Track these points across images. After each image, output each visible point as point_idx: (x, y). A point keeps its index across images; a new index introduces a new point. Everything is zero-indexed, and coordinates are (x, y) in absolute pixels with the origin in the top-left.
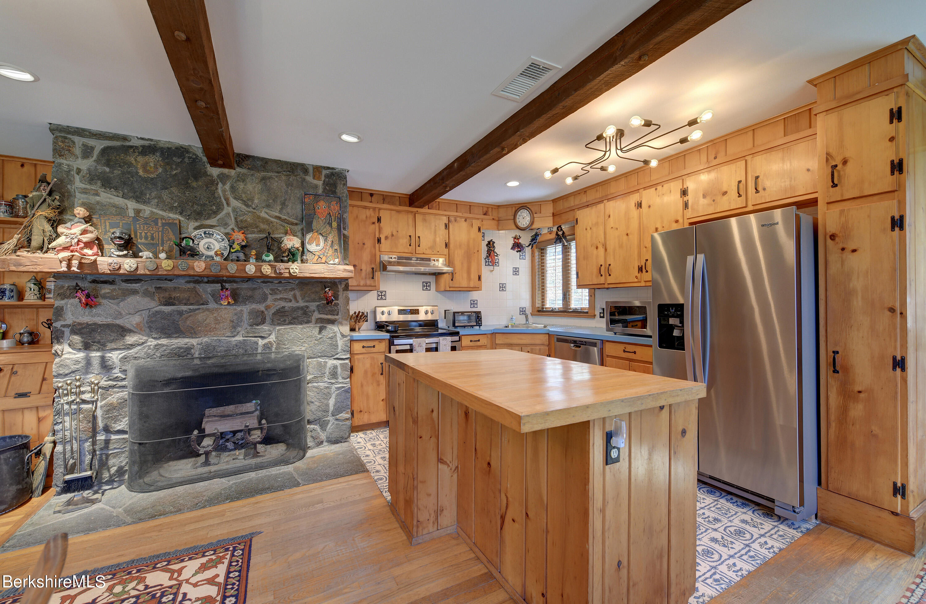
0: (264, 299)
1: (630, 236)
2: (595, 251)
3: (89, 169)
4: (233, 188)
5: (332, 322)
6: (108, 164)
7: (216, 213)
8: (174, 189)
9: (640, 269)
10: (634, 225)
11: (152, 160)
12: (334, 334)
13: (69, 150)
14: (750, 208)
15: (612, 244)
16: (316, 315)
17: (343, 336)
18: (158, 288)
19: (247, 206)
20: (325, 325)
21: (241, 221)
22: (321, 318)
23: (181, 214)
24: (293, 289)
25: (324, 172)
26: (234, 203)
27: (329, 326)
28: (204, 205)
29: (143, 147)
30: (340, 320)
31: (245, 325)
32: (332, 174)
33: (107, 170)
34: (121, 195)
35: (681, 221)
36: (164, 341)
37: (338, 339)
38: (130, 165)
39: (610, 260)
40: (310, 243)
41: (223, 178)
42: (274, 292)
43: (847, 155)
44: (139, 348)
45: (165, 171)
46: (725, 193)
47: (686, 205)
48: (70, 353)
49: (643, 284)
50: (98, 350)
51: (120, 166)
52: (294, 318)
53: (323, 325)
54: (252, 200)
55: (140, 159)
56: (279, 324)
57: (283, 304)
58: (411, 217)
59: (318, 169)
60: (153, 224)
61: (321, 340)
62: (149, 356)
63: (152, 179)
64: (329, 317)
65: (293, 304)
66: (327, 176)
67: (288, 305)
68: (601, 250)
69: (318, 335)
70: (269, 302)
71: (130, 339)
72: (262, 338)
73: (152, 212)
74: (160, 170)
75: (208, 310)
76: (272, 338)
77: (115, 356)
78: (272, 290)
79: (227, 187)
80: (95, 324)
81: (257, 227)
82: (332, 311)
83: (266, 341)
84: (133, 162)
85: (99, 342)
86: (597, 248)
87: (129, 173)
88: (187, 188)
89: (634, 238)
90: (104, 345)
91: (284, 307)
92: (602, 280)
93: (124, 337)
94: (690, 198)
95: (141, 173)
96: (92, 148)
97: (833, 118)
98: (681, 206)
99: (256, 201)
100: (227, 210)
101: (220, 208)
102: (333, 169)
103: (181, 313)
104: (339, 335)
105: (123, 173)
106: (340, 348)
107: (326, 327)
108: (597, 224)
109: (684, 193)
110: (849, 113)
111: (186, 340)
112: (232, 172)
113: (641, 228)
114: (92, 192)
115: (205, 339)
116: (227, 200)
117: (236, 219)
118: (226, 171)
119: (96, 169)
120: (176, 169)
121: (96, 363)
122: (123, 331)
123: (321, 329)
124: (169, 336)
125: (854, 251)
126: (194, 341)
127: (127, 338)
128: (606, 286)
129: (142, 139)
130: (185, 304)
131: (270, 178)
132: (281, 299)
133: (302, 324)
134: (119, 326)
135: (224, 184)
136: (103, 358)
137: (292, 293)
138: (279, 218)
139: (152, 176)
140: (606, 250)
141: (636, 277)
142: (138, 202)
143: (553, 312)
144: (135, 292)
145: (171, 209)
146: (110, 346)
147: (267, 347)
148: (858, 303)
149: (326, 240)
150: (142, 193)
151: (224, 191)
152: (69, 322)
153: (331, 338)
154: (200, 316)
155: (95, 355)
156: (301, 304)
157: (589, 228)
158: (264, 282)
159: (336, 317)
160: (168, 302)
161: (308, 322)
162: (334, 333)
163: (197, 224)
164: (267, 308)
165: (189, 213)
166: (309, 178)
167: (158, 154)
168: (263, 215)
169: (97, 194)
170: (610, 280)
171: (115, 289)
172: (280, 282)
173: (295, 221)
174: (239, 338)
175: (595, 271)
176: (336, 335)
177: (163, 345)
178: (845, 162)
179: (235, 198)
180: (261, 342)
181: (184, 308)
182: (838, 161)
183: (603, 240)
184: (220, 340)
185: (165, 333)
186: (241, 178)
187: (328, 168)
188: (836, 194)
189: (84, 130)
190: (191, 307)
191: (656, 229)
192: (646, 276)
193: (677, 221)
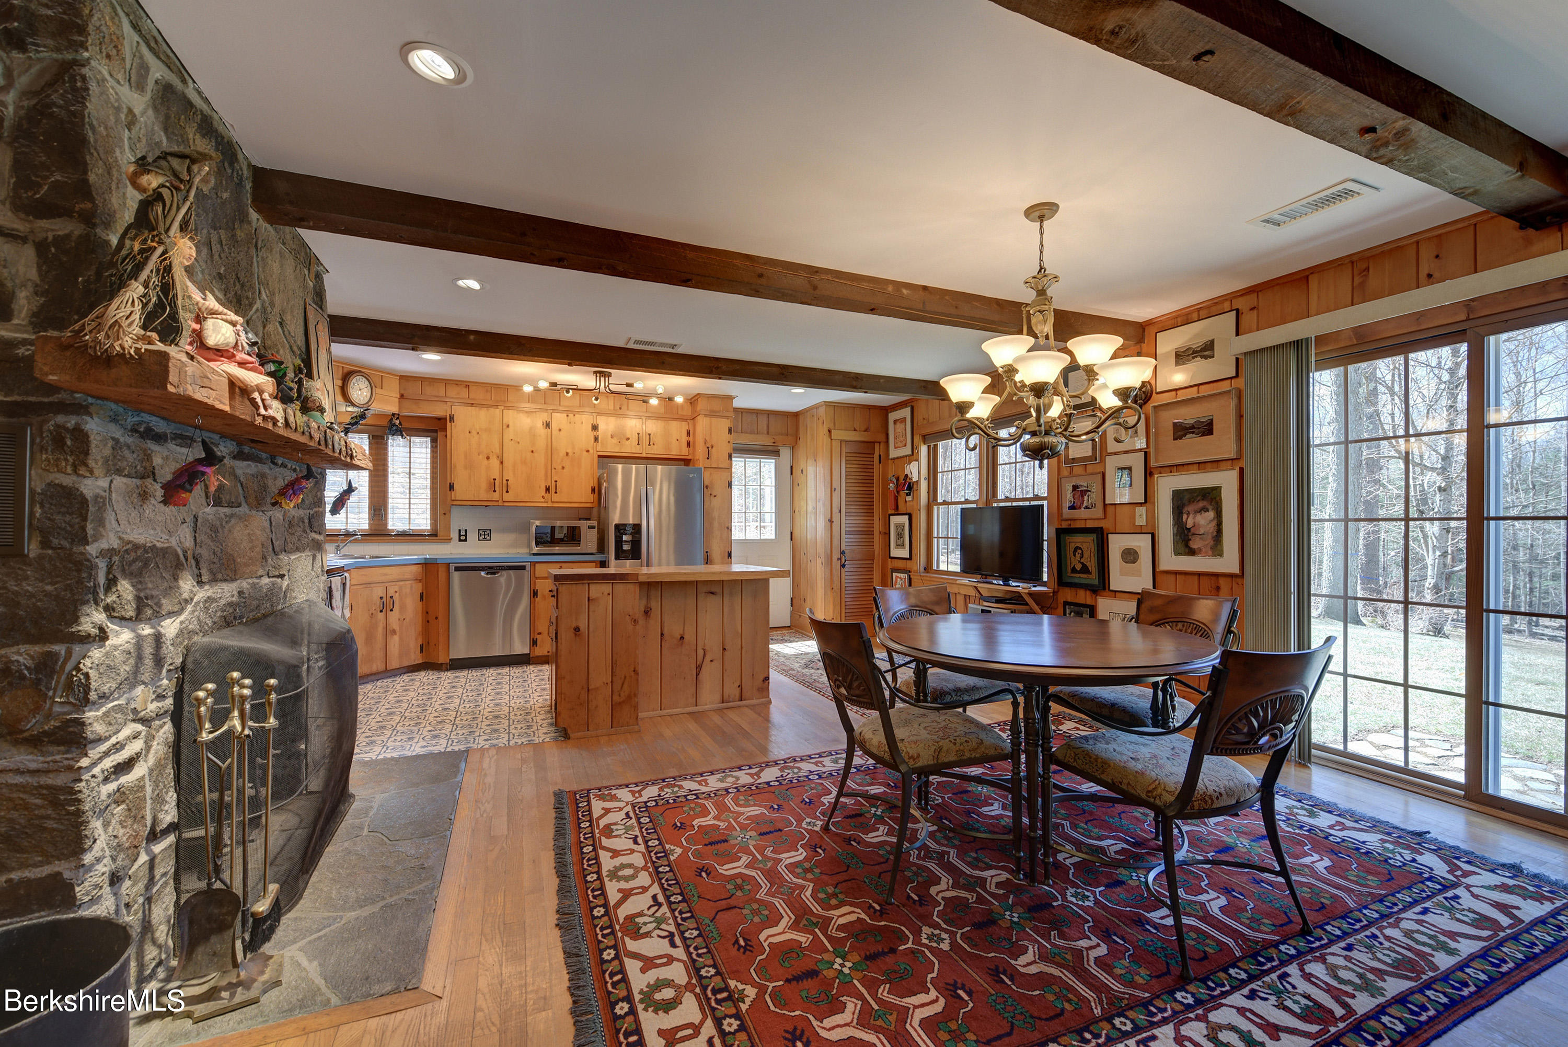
1: (536, 454)
2: (486, 462)
9: (548, 490)
10: (541, 444)
14: (644, 455)
15: (509, 459)
35: (591, 451)
39: (508, 475)
46: (628, 439)
47: (596, 439)
49: (550, 505)
68: (495, 462)
86: (488, 458)
89: (540, 459)
92: (496, 496)
94: (600, 433)
98: (592, 439)
108: (487, 430)
109: (595, 428)
113: (550, 450)
125: (715, 496)
128: (500, 503)
140: (502, 463)
141: (543, 497)
148: (716, 524)
157: (474, 433)
170: (507, 497)
175: (484, 485)
183: (498, 451)
188: (708, 463)
191: (567, 454)
192: (555, 498)
193: (588, 451)
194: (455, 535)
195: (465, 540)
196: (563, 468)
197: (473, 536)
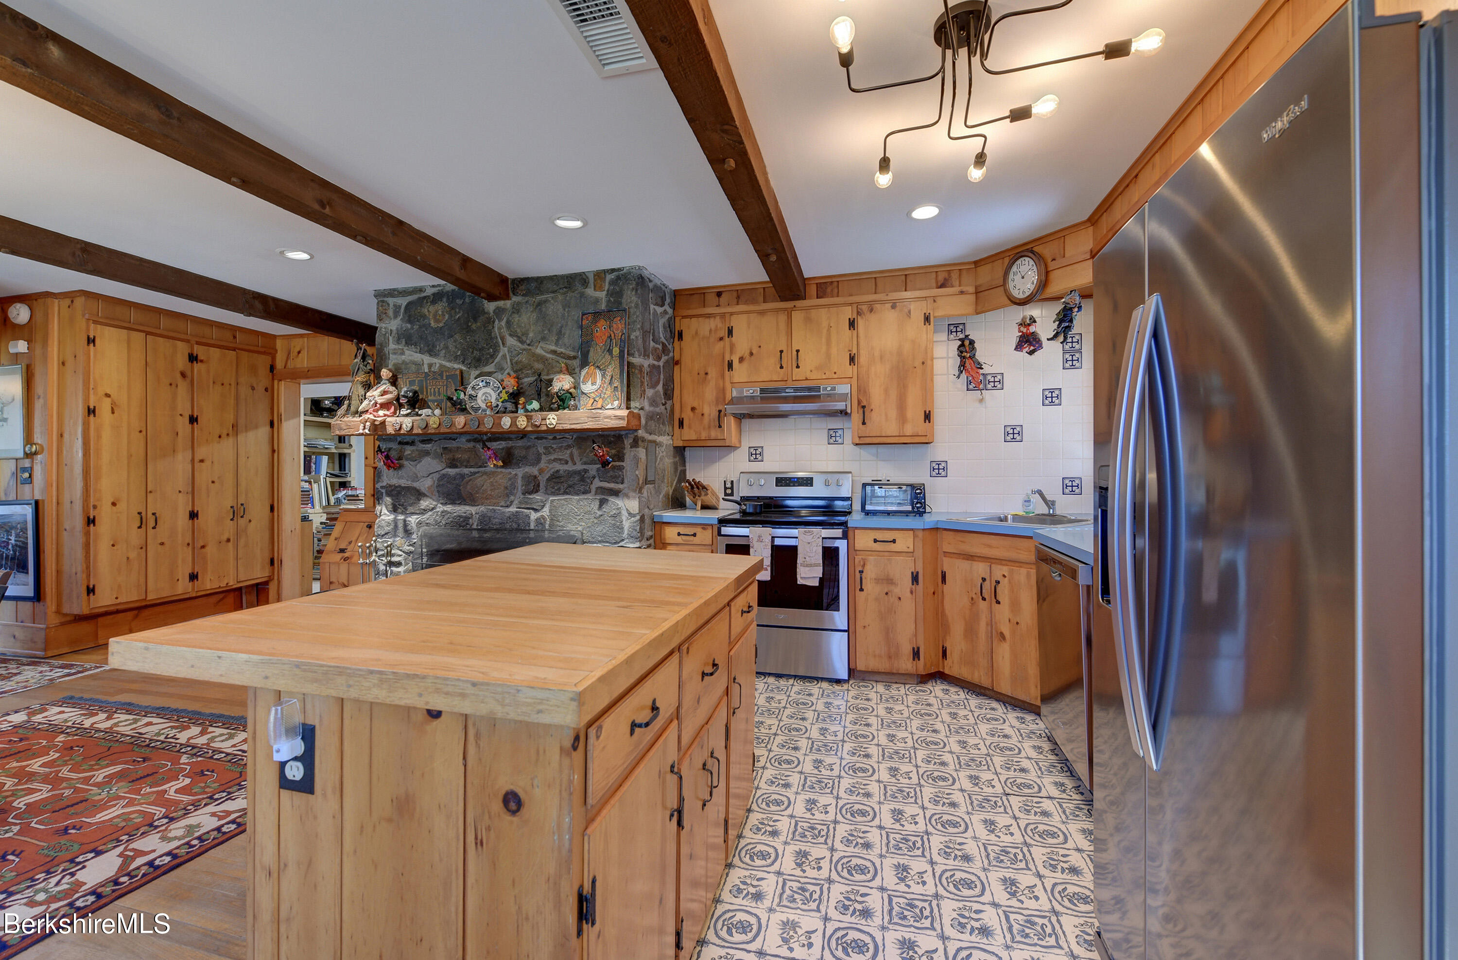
0: (538, 460)
3: (397, 329)
4: (508, 323)
5: (616, 493)
6: (409, 321)
7: (493, 357)
8: (457, 336)
11: (440, 307)
12: (618, 511)
13: (386, 313)
16: (597, 483)
17: (630, 514)
18: (445, 449)
19: (522, 342)
20: (606, 497)
21: (516, 363)
22: (601, 488)
23: (463, 362)
24: (569, 447)
25: (609, 277)
26: (511, 341)
27: (612, 499)
28: (481, 350)
29: (434, 294)
30: (626, 491)
31: (519, 494)
32: (618, 278)
33: (409, 326)
34: (418, 350)
36: (449, 508)
37: (624, 518)
38: (424, 317)
40: (584, 382)
41: (499, 312)
42: (548, 450)
44: (430, 513)
45: (451, 316)
48: (385, 514)
50: (402, 513)
51: (418, 321)
52: (570, 486)
53: (603, 497)
54: (526, 334)
55: (432, 309)
56: (553, 494)
57: (557, 466)
58: (783, 318)
59: (600, 275)
60: (439, 377)
61: (602, 518)
62: (437, 523)
63: (441, 328)
64: (612, 485)
65: (570, 467)
66: (613, 282)
67: (562, 468)
69: (596, 511)
70: (542, 464)
71: (424, 503)
72: (536, 510)
73: (441, 366)
74: (447, 317)
75: (485, 473)
76: (545, 512)
77: (413, 520)
78: (546, 448)
79: (503, 323)
80: (400, 486)
81: (532, 368)
82: (616, 477)
83: (539, 514)
84: (427, 313)
85: (402, 505)
87: (424, 326)
88: (468, 332)
90: (406, 509)
91: (558, 471)
93: (420, 500)
95: (433, 324)
96: (400, 307)
99: (531, 335)
100: (503, 350)
101: (496, 351)
102: (619, 270)
103: (462, 476)
104: (625, 513)
105: (420, 327)
106: (626, 532)
107: (607, 500)
111: (467, 508)
112: (506, 304)
114: (400, 352)
115: (482, 508)
116: (503, 339)
117: (511, 360)
118: (500, 303)
119: (402, 328)
120: (459, 312)
121: (400, 525)
122: (419, 495)
123: (602, 502)
124: (453, 503)
126: (472, 510)
127: (422, 502)
129: (433, 286)
130: (466, 467)
131: (546, 301)
132: (555, 460)
133: (578, 495)
134: (415, 489)
135: (500, 320)
136: (405, 521)
137: (568, 452)
138: (554, 352)
139: (441, 325)
142: (431, 355)
144: (427, 453)
145: (456, 358)
146: (411, 509)
147: (540, 522)
149: (603, 376)
150: (434, 346)
151: (499, 329)
152: (384, 484)
153: (614, 516)
154: (479, 481)
155: (401, 517)
156: (579, 467)
158: (537, 438)
159: (621, 486)
160: (452, 464)
161: (585, 492)
162: (618, 509)
163: (477, 372)
164: (541, 471)
165: (470, 361)
166: (590, 291)
167: (445, 300)
168: (539, 351)
169: (403, 353)
171: (413, 451)
172: (555, 438)
173: (572, 354)
174: (513, 509)
176: (620, 513)
177: (448, 512)
179: (511, 335)
180: (534, 516)
181: (466, 471)
184: (495, 510)
185: (450, 499)
186: (516, 310)
187: (613, 270)
189: (394, 290)
190: (472, 470)
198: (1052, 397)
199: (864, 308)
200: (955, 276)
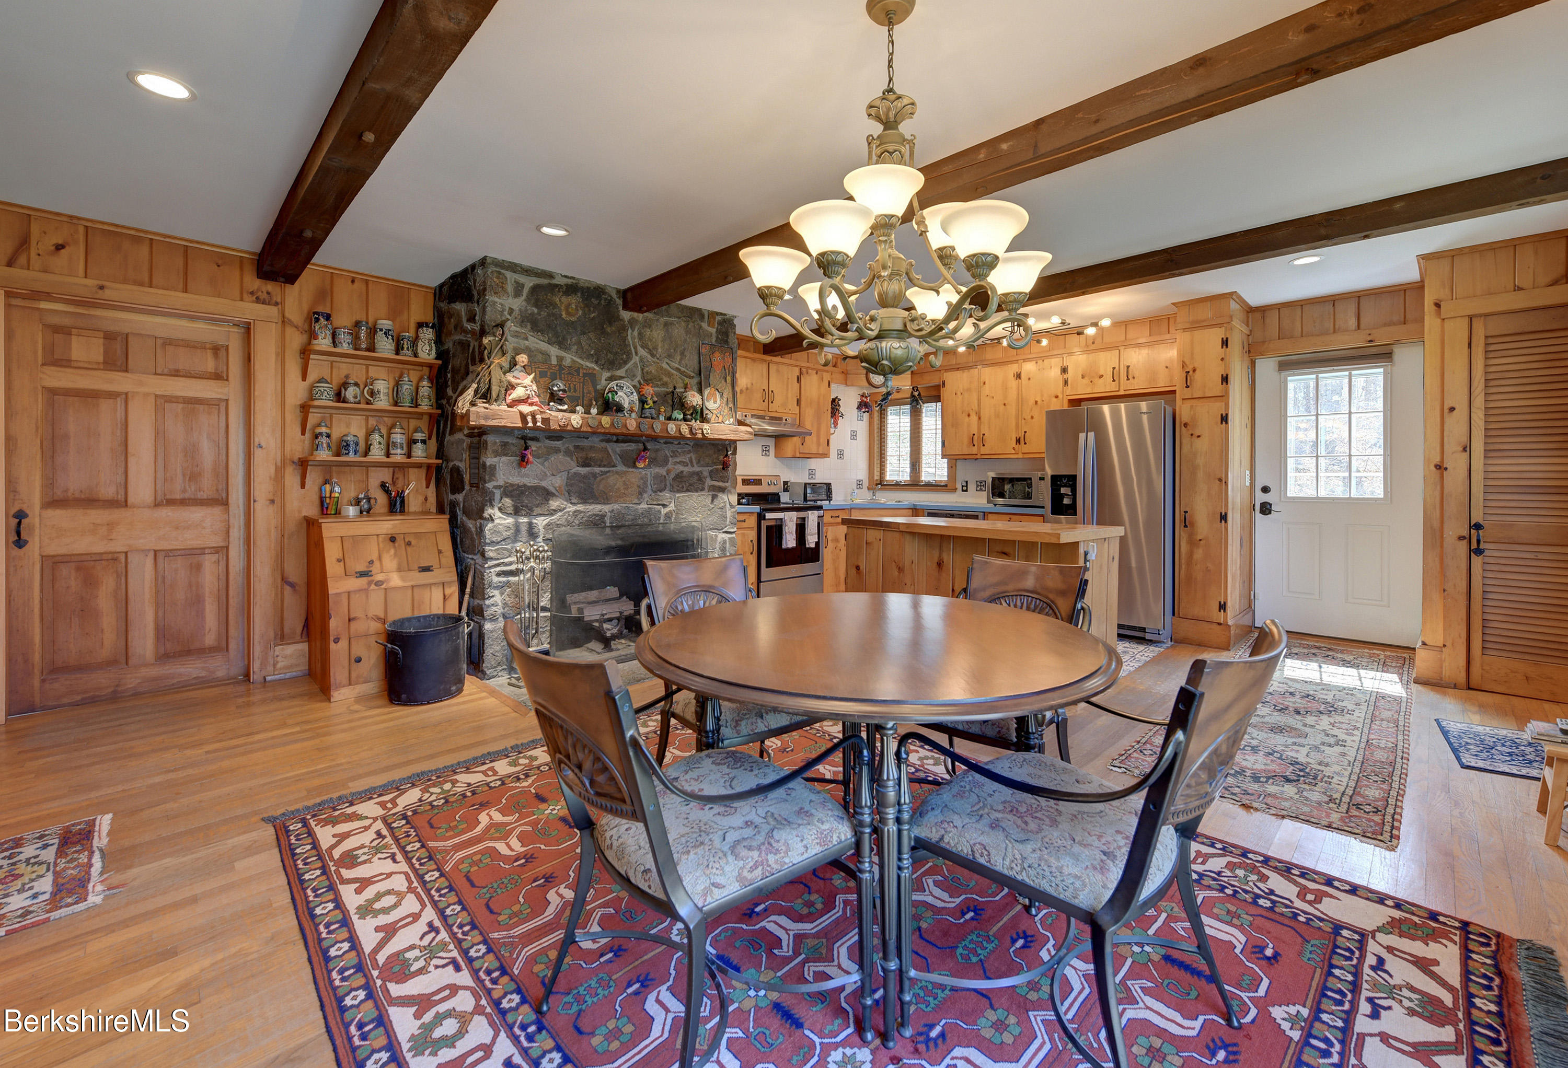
0: (666, 462)
1: (1008, 407)
2: (967, 419)
3: (520, 310)
4: (640, 334)
5: (722, 490)
6: (536, 306)
7: (626, 363)
8: (591, 335)
9: (1018, 441)
10: (1013, 395)
11: (574, 300)
12: (724, 505)
13: (502, 287)
14: (1122, 393)
15: (985, 414)
16: (709, 482)
17: (732, 506)
18: (577, 447)
19: (653, 355)
20: (716, 494)
21: (647, 373)
22: (713, 486)
23: (596, 362)
24: (689, 452)
25: (718, 318)
26: (642, 352)
27: (720, 495)
28: (616, 353)
29: (567, 285)
30: (729, 489)
31: (650, 492)
32: (724, 321)
33: (536, 310)
34: (546, 340)
35: (1060, 396)
36: (580, 507)
37: (727, 510)
38: (555, 306)
39: (985, 430)
40: (708, 400)
41: (632, 322)
42: (675, 454)
43: (1196, 365)
44: (560, 514)
45: (584, 314)
46: (1101, 376)
47: (1066, 382)
48: (500, 518)
49: (1020, 456)
50: (525, 516)
51: (547, 307)
52: (691, 485)
53: (714, 493)
54: (656, 348)
55: (564, 299)
56: (678, 491)
57: (680, 468)
58: (765, 366)
59: (713, 314)
60: (575, 373)
61: (714, 510)
62: (569, 524)
63: (573, 322)
64: (721, 484)
65: (691, 469)
66: (720, 323)
67: (686, 470)
68: (974, 418)
69: (711, 505)
70: (670, 466)
71: (554, 504)
72: (664, 506)
73: (573, 361)
74: (580, 312)
75: (617, 473)
76: (672, 507)
77: (541, 522)
78: (673, 452)
79: (636, 333)
80: (525, 486)
81: (660, 380)
82: (722, 478)
83: (667, 510)
84: (558, 303)
85: (527, 506)
86: (969, 415)
87: (554, 315)
88: (602, 333)
89: (1012, 410)
90: (531, 510)
91: (682, 472)
92: (974, 450)
93: (548, 500)
94: (1070, 376)
95: (564, 316)
96: (523, 286)
97: (1187, 335)
98: (1061, 383)
99: (660, 350)
100: (636, 359)
101: (629, 358)
102: (725, 315)
103: (595, 476)
104: (728, 506)
105: (549, 315)
106: (729, 519)
107: (717, 496)
108: (969, 390)
109: (1064, 370)
110: (1198, 334)
111: (599, 507)
112: (640, 316)
113: (1020, 400)
114: (523, 336)
115: (616, 506)
116: (635, 348)
117: (642, 370)
118: (635, 315)
119: (526, 310)
120: (594, 312)
121: (524, 529)
122: (547, 495)
123: (714, 497)
124: (584, 501)
125: (1199, 436)
126: (606, 508)
127: (551, 502)
128: (978, 457)
129: (566, 277)
130: (600, 466)
131: (671, 324)
132: (679, 463)
133: (697, 491)
134: (544, 489)
135: (633, 330)
136: (530, 525)
137: (689, 456)
138: (678, 370)
139: (573, 319)
140: (980, 419)
141: (1014, 449)
142: (560, 348)
143: (897, 486)
144: (557, 451)
145: (589, 357)
146: (537, 510)
147: (668, 516)
148: (1200, 475)
149: (722, 396)
150: (564, 339)
151: (633, 338)
152: (501, 483)
153: (721, 508)
154: (612, 480)
155: (523, 520)
156: (697, 469)
157: (959, 394)
158: (666, 443)
159: (727, 484)
160: (585, 464)
161: (703, 489)
162: (724, 503)
163: (608, 374)
164: (668, 472)
165: (603, 362)
166: (704, 325)
167: (579, 294)
168: (665, 366)
169: (526, 339)
170: (984, 450)
171: (540, 447)
172: (679, 443)
173: (692, 374)
174: (644, 506)
175: (966, 440)
177: (580, 512)
178: (1194, 370)
179: (642, 347)
180: (664, 511)
181: (597, 470)
182: (1190, 369)
183: (976, 408)
184: (628, 508)
185: (582, 499)
186: (648, 324)
187: (721, 314)
188: (1188, 393)
189: (516, 265)
190: (603, 469)
191: (1036, 402)
192: (1025, 448)
193: (1057, 397)
194: (959, 486)
195: (966, 491)
196: (1032, 417)
197: (972, 487)
198: (854, 435)
199: (804, 370)
200: (839, 360)
